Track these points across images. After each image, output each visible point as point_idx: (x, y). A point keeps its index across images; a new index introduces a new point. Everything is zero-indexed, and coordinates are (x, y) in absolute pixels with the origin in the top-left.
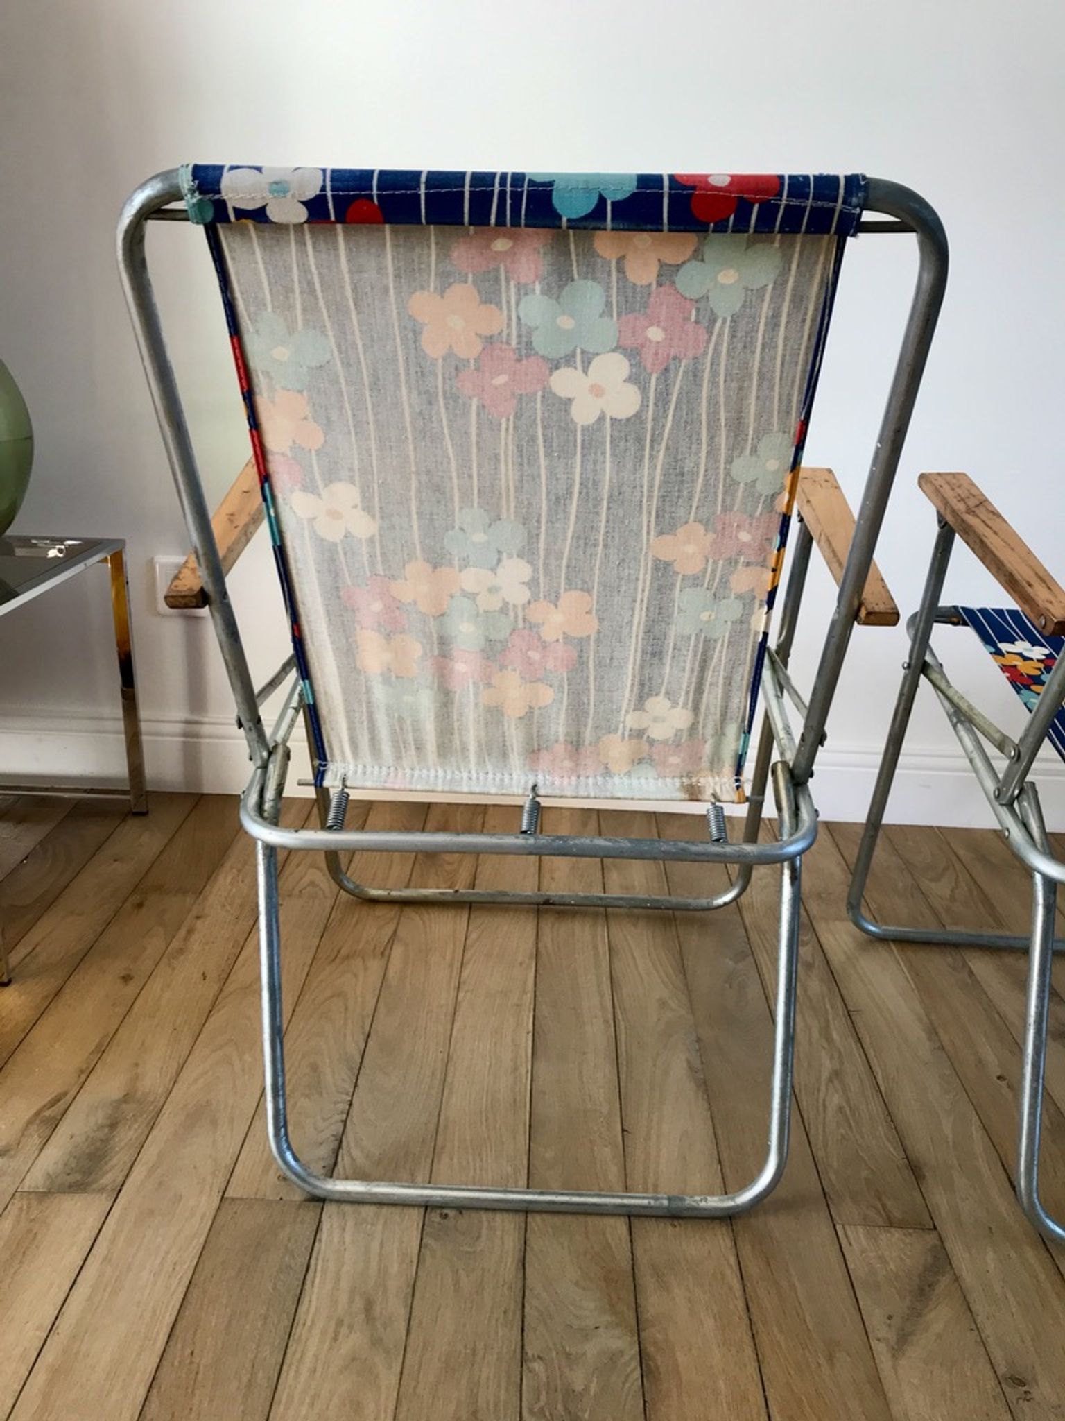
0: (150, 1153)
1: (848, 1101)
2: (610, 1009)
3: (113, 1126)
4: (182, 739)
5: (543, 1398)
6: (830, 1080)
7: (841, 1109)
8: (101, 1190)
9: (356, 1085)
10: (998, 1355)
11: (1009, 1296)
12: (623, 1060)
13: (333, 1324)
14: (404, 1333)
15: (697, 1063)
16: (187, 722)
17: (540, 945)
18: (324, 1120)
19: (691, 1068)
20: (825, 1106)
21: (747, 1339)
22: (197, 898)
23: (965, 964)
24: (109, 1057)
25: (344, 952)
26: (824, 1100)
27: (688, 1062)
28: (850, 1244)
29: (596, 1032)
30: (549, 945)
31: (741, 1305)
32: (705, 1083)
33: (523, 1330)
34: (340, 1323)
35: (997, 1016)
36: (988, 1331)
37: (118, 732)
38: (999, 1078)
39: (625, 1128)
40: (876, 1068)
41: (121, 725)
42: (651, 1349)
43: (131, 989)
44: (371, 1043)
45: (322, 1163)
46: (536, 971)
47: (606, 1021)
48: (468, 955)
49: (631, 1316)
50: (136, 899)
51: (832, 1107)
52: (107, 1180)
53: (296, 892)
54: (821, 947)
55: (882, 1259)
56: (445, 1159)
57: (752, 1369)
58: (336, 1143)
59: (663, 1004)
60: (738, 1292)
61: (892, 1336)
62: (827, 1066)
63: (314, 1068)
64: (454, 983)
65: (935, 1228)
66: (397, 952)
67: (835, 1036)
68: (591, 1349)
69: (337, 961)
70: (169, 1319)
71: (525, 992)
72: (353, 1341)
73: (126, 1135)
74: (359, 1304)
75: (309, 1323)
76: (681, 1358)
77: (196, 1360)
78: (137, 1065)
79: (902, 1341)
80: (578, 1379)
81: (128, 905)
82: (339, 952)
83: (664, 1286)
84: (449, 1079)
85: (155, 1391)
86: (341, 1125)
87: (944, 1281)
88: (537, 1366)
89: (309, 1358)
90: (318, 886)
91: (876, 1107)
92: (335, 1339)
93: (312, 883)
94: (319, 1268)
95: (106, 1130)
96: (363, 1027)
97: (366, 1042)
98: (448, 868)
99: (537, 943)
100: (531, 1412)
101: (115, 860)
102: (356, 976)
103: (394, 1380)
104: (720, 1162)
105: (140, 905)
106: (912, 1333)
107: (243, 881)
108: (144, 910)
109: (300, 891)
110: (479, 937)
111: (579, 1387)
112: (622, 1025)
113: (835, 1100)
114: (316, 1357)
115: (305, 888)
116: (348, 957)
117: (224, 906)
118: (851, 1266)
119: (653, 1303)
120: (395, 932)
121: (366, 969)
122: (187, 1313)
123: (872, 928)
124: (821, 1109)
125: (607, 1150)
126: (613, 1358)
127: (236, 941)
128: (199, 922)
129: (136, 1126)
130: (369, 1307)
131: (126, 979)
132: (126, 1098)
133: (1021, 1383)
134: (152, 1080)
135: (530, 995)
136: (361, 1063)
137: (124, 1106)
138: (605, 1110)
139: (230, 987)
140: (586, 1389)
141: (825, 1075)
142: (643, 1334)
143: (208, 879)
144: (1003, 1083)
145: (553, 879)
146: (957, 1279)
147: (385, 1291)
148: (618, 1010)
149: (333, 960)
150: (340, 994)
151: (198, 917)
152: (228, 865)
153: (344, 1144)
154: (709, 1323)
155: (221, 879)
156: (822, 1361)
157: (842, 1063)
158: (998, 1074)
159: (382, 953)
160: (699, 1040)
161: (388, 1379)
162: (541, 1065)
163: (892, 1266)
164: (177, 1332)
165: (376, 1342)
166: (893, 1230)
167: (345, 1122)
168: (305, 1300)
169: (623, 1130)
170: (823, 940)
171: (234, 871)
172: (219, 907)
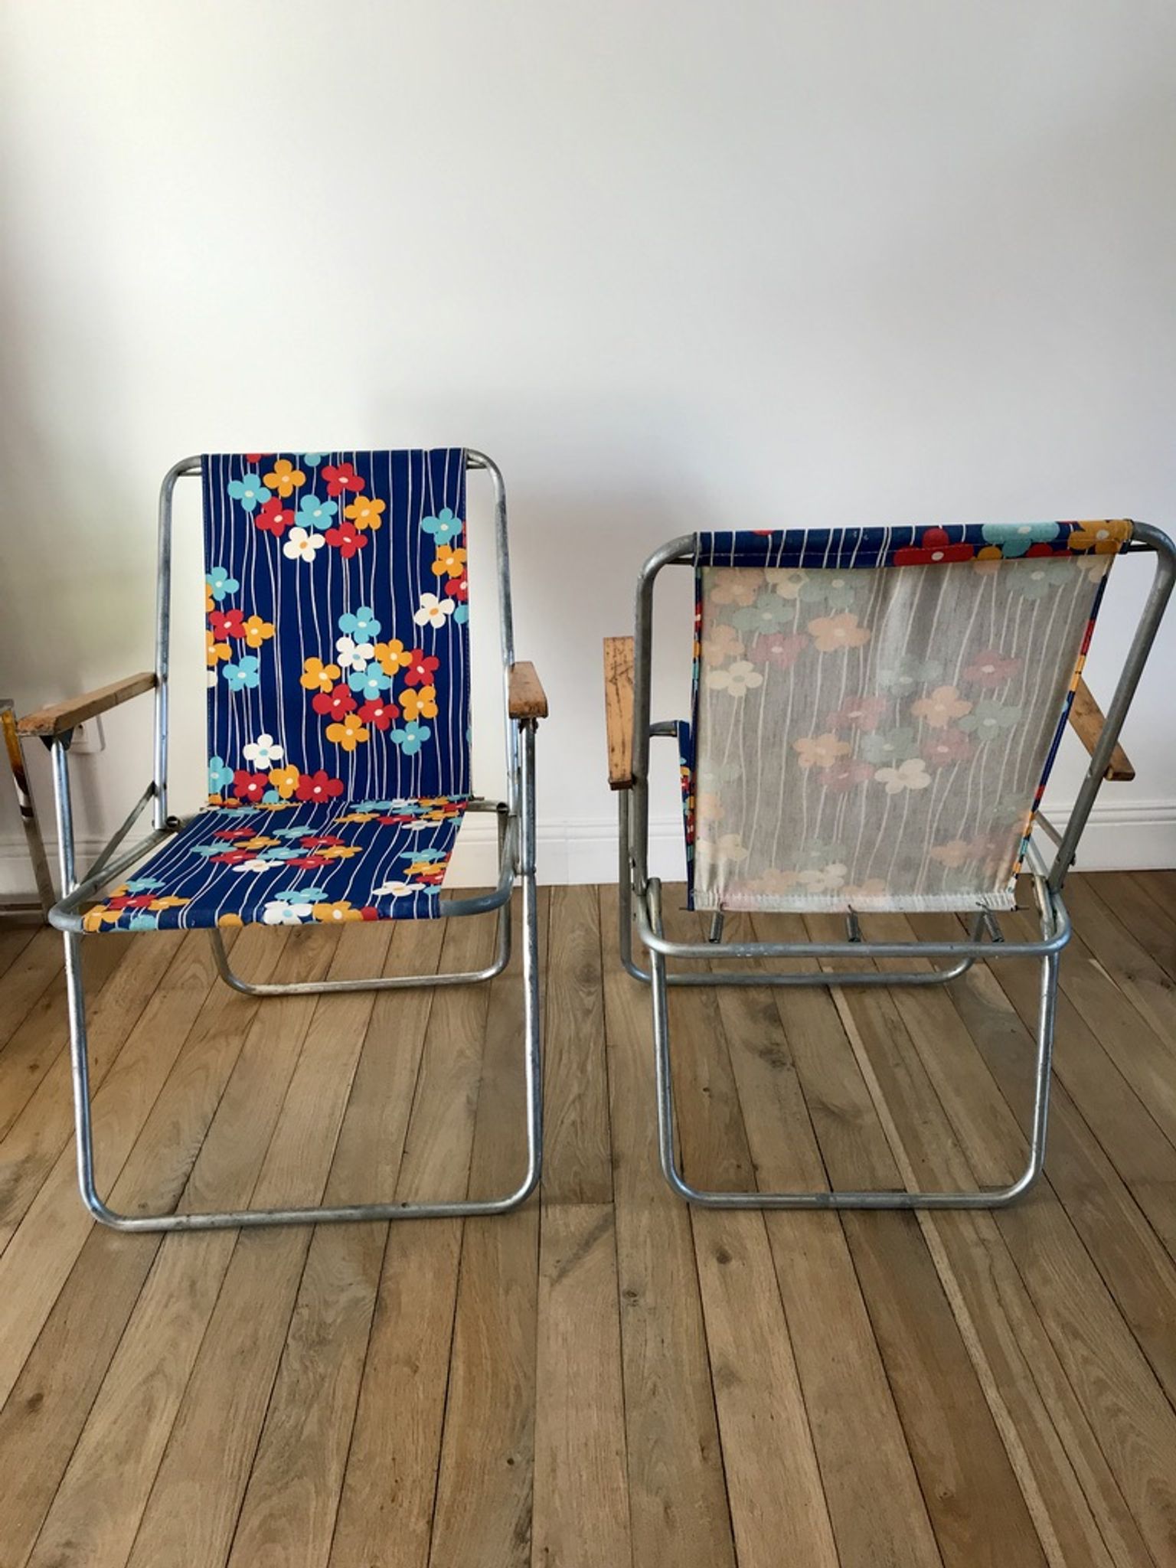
0: (43, 1197)
1: (581, 1117)
2: (418, 1060)
3: (17, 1180)
4: (84, 857)
5: (303, 1329)
6: (573, 1102)
7: (574, 1123)
8: (7, 1224)
9: (206, 1135)
10: (625, 1278)
11: (648, 1240)
12: (417, 1102)
13: (166, 1297)
14: (215, 1298)
15: (474, 1098)
16: (87, 842)
17: (375, 1013)
18: (178, 1162)
19: (469, 1101)
20: (562, 1122)
21: (454, 1283)
22: (96, 996)
23: (715, 1001)
24: (18, 1129)
25: (212, 1032)
26: (564, 1117)
27: (468, 1097)
28: (547, 1216)
29: (402, 1080)
30: (382, 1015)
31: (456, 1262)
32: (476, 1113)
33: (299, 1290)
34: (171, 1296)
35: (723, 1041)
36: (624, 1265)
37: (25, 855)
38: (705, 1090)
39: (406, 1150)
40: (612, 1089)
41: (26, 850)
42: (385, 1294)
43: (37, 1075)
44: (222, 1104)
45: (172, 1194)
46: (366, 1036)
47: (413, 1071)
48: (314, 1026)
49: (376, 1276)
50: (44, 1001)
51: (568, 1122)
52: (11, 1217)
53: (179, 984)
54: (603, 995)
55: (567, 1225)
56: (266, 1183)
57: (451, 1302)
58: (185, 1179)
59: (461, 1053)
60: (456, 1255)
61: (554, 1273)
62: (575, 1090)
63: (176, 1126)
64: (298, 1050)
65: (613, 1201)
66: (256, 1028)
67: (589, 1068)
68: (344, 1298)
69: (206, 1040)
70: (50, 1304)
71: (352, 1053)
72: (180, 1306)
73: (27, 1185)
74: (186, 1284)
75: (149, 1297)
76: (404, 1299)
77: (68, 1326)
78: (37, 1134)
79: (563, 1273)
80: (329, 1317)
81: (39, 1007)
82: (208, 1032)
83: (404, 1254)
84: (279, 1126)
85: (37, 1347)
86: (191, 1165)
87: (606, 1236)
88: (305, 1312)
89: (146, 1319)
90: (198, 978)
91: (601, 1119)
92: (166, 1306)
93: (194, 976)
94: (161, 1264)
95: (12, 1183)
96: (219, 1093)
97: (219, 1103)
98: (310, 954)
99: (372, 1012)
100: (294, 1337)
101: (30, 969)
102: (219, 1051)
103: (204, 1327)
104: (470, 1169)
105: (48, 1006)
106: (569, 1271)
107: (135, 979)
108: (50, 1012)
109: (183, 984)
110: (324, 1012)
111: (329, 1321)
112: (424, 1073)
113: (573, 1116)
114: (152, 1317)
115: (187, 980)
116: (214, 1037)
117: (117, 1001)
118: (542, 1231)
119: (394, 1266)
120: (256, 1013)
121: (228, 1044)
122: (63, 1299)
123: (643, 976)
124: (559, 1122)
125: (388, 1168)
126: (356, 1302)
127: (124, 1030)
128: (95, 1017)
129: (34, 1178)
130: (193, 1284)
131: (33, 1068)
132: (28, 1159)
133: (635, 1295)
134: (49, 1144)
135: (357, 1055)
136: (213, 1119)
137: (27, 1165)
138: (394, 1138)
139: (117, 1068)
140: (335, 1321)
141: (571, 1097)
142: (382, 1286)
143: (107, 978)
144: (706, 1094)
145: (398, 956)
146: (615, 1232)
147: (206, 1274)
148: (424, 1062)
149: (202, 1040)
150: (205, 1067)
151: (95, 1013)
152: (124, 965)
153: (192, 1178)
154: (430, 1276)
155: (117, 979)
156: (501, 1291)
157: (586, 1088)
158: (706, 1086)
159: (243, 1031)
160: (481, 1079)
161: (199, 1328)
162: (353, 1109)
163: (572, 1228)
164: (55, 1311)
165: (194, 1307)
166: (582, 1205)
167: (194, 1163)
168: (148, 1285)
169: (404, 1152)
170: (607, 989)
171: (130, 970)
172: (114, 1003)
